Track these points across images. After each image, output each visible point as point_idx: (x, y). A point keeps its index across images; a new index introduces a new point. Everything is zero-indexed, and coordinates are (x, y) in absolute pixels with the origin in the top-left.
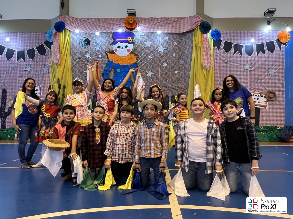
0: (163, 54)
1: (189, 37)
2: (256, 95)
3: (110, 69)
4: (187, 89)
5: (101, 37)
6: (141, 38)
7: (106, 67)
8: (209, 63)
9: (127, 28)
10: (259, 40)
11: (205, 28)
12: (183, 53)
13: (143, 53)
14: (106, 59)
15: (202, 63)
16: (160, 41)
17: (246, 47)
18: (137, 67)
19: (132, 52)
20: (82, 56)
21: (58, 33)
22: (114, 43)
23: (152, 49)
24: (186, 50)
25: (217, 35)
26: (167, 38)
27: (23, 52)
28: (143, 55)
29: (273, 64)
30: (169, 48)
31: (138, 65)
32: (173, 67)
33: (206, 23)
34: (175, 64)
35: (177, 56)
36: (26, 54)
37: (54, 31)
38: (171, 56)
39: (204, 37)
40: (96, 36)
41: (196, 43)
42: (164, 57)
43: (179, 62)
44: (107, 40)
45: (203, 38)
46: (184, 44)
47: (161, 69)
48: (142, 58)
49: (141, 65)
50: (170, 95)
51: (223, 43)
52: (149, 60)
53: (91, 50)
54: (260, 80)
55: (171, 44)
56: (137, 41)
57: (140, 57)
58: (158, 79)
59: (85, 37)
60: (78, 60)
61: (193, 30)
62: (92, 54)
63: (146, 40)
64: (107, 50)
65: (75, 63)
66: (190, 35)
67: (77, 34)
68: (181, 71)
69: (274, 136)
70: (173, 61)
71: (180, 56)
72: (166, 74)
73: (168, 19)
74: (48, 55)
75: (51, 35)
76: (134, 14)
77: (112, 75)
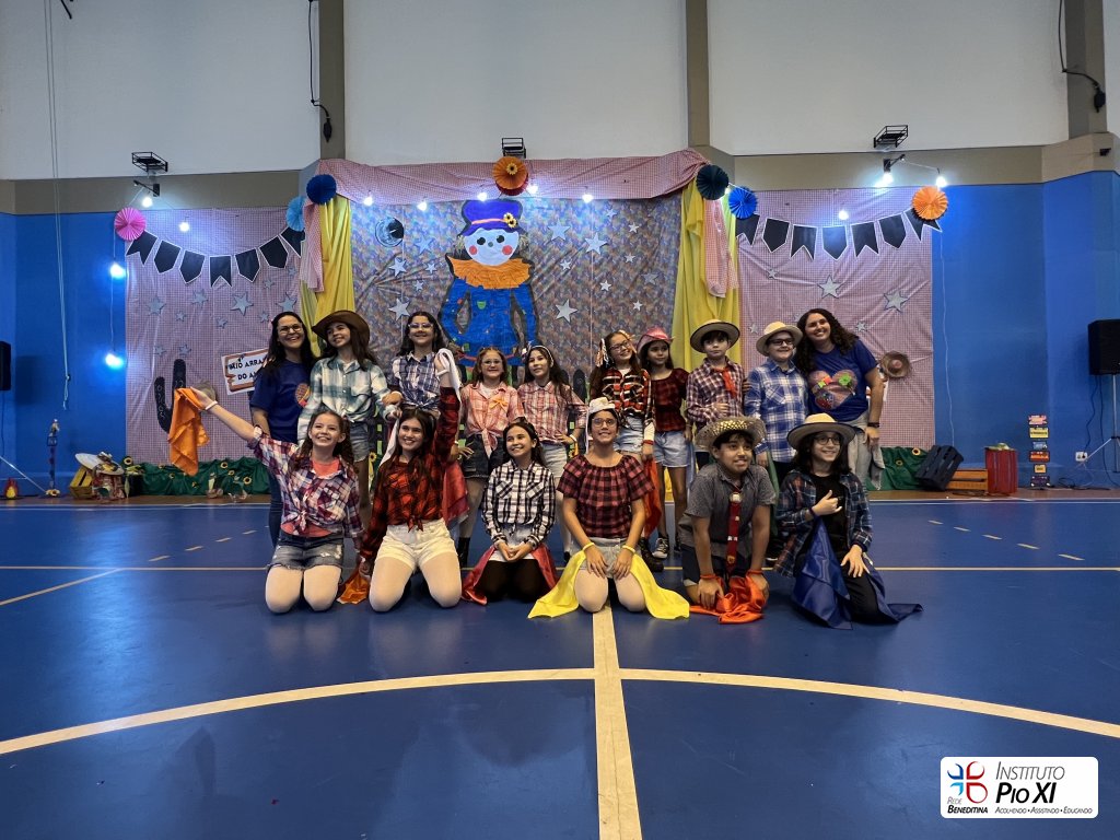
0: (601, 258)
3: (459, 302)
5: (432, 217)
6: (539, 216)
7: (449, 295)
8: (724, 279)
9: (500, 188)
10: (859, 214)
11: (712, 182)
12: (653, 254)
13: (546, 257)
14: (448, 273)
15: (703, 278)
16: (590, 223)
17: (827, 233)
18: (532, 293)
19: (517, 255)
20: (384, 268)
21: (316, 206)
22: (468, 231)
23: (569, 246)
24: (662, 245)
25: (745, 204)
26: (611, 213)
27: (227, 261)
28: (545, 261)
29: (900, 280)
30: (615, 240)
31: (534, 290)
32: (627, 293)
33: (715, 170)
34: (633, 285)
35: (639, 262)
36: (234, 266)
37: (307, 202)
38: (622, 264)
39: (708, 208)
40: (419, 213)
41: (690, 226)
42: (603, 266)
43: (643, 279)
44: (450, 224)
45: (706, 210)
46: (656, 228)
47: (595, 300)
48: (545, 269)
49: (542, 288)
51: (762, 225)
52: (562, 273)
53: (406, 251)
54: (866, 322)
55: (622, 232)
56: (529, 223)
58: (589, 325)
59: (390, 217)
60: (371, 278)
61: (680, 191)
62: (410, 261)
63: (553, 222)
64: (448, 250)
65: (365, 286)
66: (671, 205)
67: (367, 208)
68: (649, 302)
69: (907, 474)
70: (627, 277)
71: (646, 263)
72: (609, 311)
73: (614, 160)
74: (293, 267)
75: (299, 213)
76: (520, 150)
77: (463, 317)
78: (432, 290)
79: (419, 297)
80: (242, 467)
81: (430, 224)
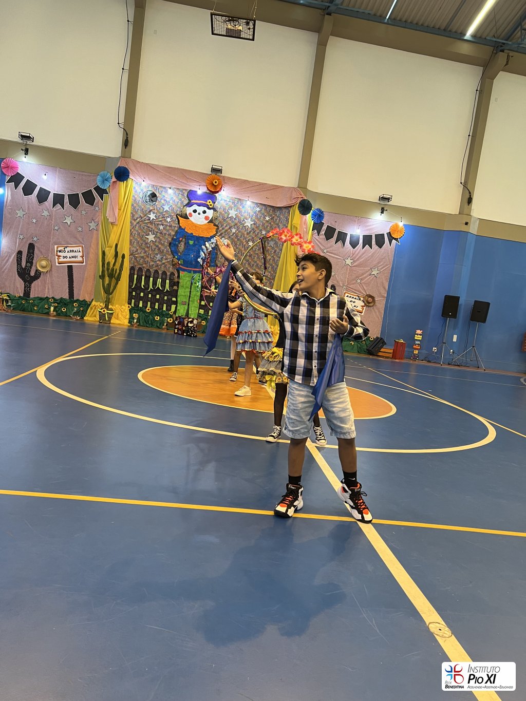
0: (250, 230)
1: (285, 214)
2: (353, 298)
3: (181, 239)
4: (274, 279)
6: (225, 204)
7: (176, 235)
10: (368, 230)
11: (305, 207)
13: (225, 225)
16: (248, 212)
17: (351, 236)
19: (211, 221)
20: (145, 216)
21: (117, 182)
22: (190, 205)
23: (236, 221)
25: (319, 216)
26: (258, 209)
27: (62, 196)
28: (224, 227)
29: (379, 263)
30: (258, 223)
33: (307, 202)
36: (66, 200)
37: (114, 179)
38: (260, 234)
39: (302, 219)
40: (166, 192)
41: (293, 223)
42: (251, 234)
43: (268, 243)
44: (180, 200)
46: (278, 221)
47: (245, 249)
48: (223, 231)
51: (324, 228)
52: (231, 234)
53: (157, 209)
54: (361, 279)
55: (262, 218)
57: (221, 229)
59: (150, 190)
60: (139, 219)
61: (291, 207)
62: (159, 214)
63: (231, 208)
65: (135, 223)
66: (286, 212)
69: (365, 347)
72: (250, 256)
73: (263, 184)
74: (98, 206)
75: (105, 180)
76: (220, 171)
77: (182, 247)
78: (168, 231)
79: (161, 233)
80: (61, 302)
81: (171, 198)
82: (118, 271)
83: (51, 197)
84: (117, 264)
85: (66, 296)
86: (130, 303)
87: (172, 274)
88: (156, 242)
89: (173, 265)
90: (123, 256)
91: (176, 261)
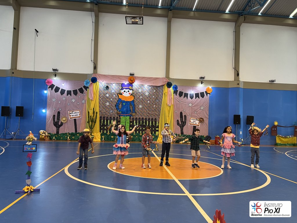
0: (148, 96)
1: (161, 88)
2: (194, 120)
3: (120, 103)
4: (160, 115)
6: (136, 87)
7: (117, 102)
8: (171, 103)
10: (197, 91)
11: (169, 85)
12: (158, 96)
13: (137, 95)
15: (167, 102)
16: (146, 90)
17: (190, 94)
18: (134, 102)
19: (131, 95)
20: (104, 96)
21: (93, 83)
22: (122, 89)
23: (142, 94)
24: (160, 95)
25: (175, 88)
26: (150, 88)
27: (70, 91)
29: (203, 104)
30: (151, 93)
32: (152, 103)
33: (170, 83)
34: (154, 102)
35: (155, 98)
36: (72, 93)
37: (91, 82)
38: (152, 98)
41: (165, 93)
42: (148, 98)
43: (156, 101)
44: (118, 87)
45: (168, 90)
46: (159, 91)
47: (146, 104)
48: (137, 98)
49: (136, 101)
50: (151, 118)
51: (178, 92)
52: (140, 99)
53: (109, 92)
54: (197, 112)
55: (152, 91)
56: (134, 88)
58: (145, 109)
59: (106, 85)
60: (102, 97)
61: (163, 85)
62: (110, 94)
63: (139, 89)
64: (118, 92)
65: (101, 99)
68: (157, 105)
70: (153, 100)
71: (156, 97)
72: (149, 107)
73: (151, 78)
74: (85, 93)
75: (87, 83)
76: (133, 74)
77: (120, 106)
78: (114, 100)
79: (112, 102)
80: (72, 134)
81: (114, 87)
82: (95, 119)
83: (66, 92)
84: (94, 116)
85: (74, 132)
86: (100, 132)
87: (117, 118)
88: (110, 105)
89: (117, 114)
90: (97, 113)
91: (118, 112)
